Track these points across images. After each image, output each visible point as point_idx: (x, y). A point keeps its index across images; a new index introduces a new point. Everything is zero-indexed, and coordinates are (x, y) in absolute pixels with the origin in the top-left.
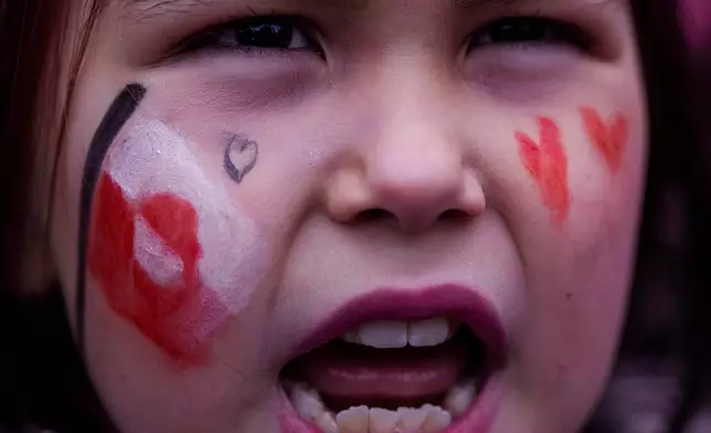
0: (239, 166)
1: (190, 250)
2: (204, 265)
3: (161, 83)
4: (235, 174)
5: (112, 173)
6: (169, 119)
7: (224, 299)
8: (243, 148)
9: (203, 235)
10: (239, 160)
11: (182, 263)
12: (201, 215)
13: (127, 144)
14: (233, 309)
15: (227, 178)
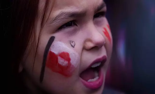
0: (73, 45)
1: (69, 60)
2: (71, 61)
3: (57, 35)
4: (73, 47)
5: (52, 51)
6: (60, 41)
7: (74, 66)
8: (72, 42)
9: (70, 57)
10: (73, 44)
11: (68, 62)
12: (70, 54)
13: (54, 46)
14: (76, 67)
15: (72, 48)
